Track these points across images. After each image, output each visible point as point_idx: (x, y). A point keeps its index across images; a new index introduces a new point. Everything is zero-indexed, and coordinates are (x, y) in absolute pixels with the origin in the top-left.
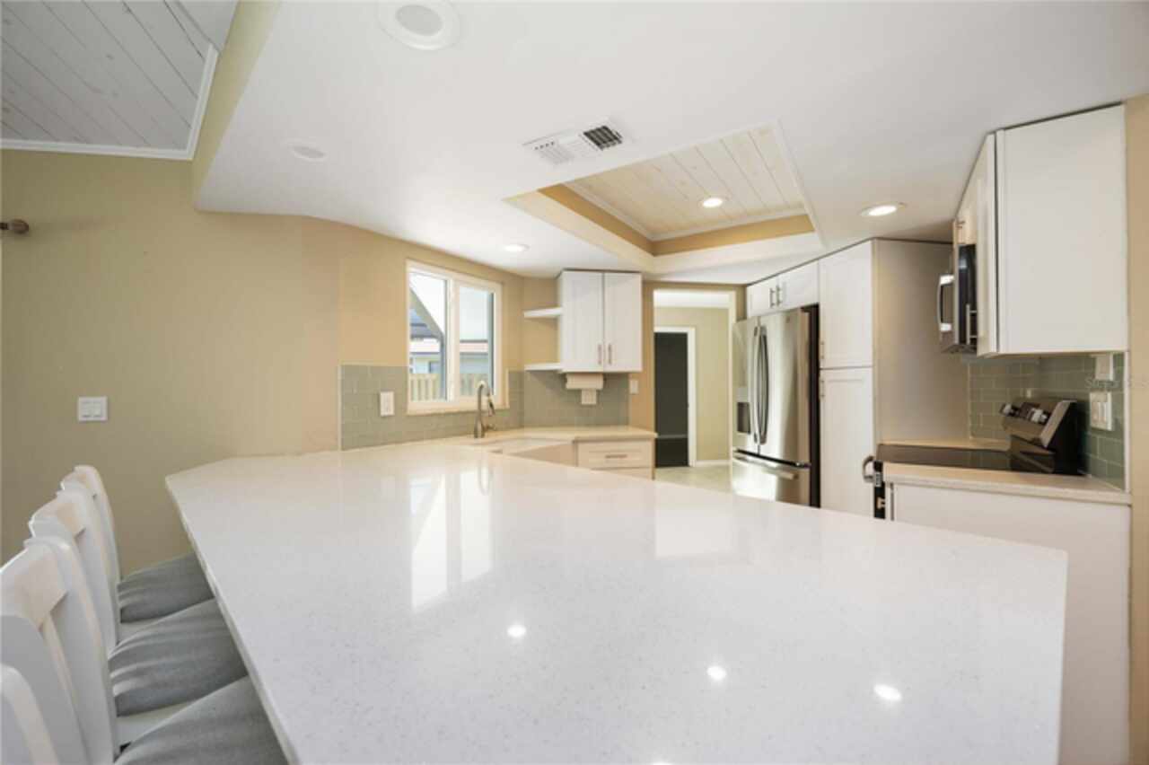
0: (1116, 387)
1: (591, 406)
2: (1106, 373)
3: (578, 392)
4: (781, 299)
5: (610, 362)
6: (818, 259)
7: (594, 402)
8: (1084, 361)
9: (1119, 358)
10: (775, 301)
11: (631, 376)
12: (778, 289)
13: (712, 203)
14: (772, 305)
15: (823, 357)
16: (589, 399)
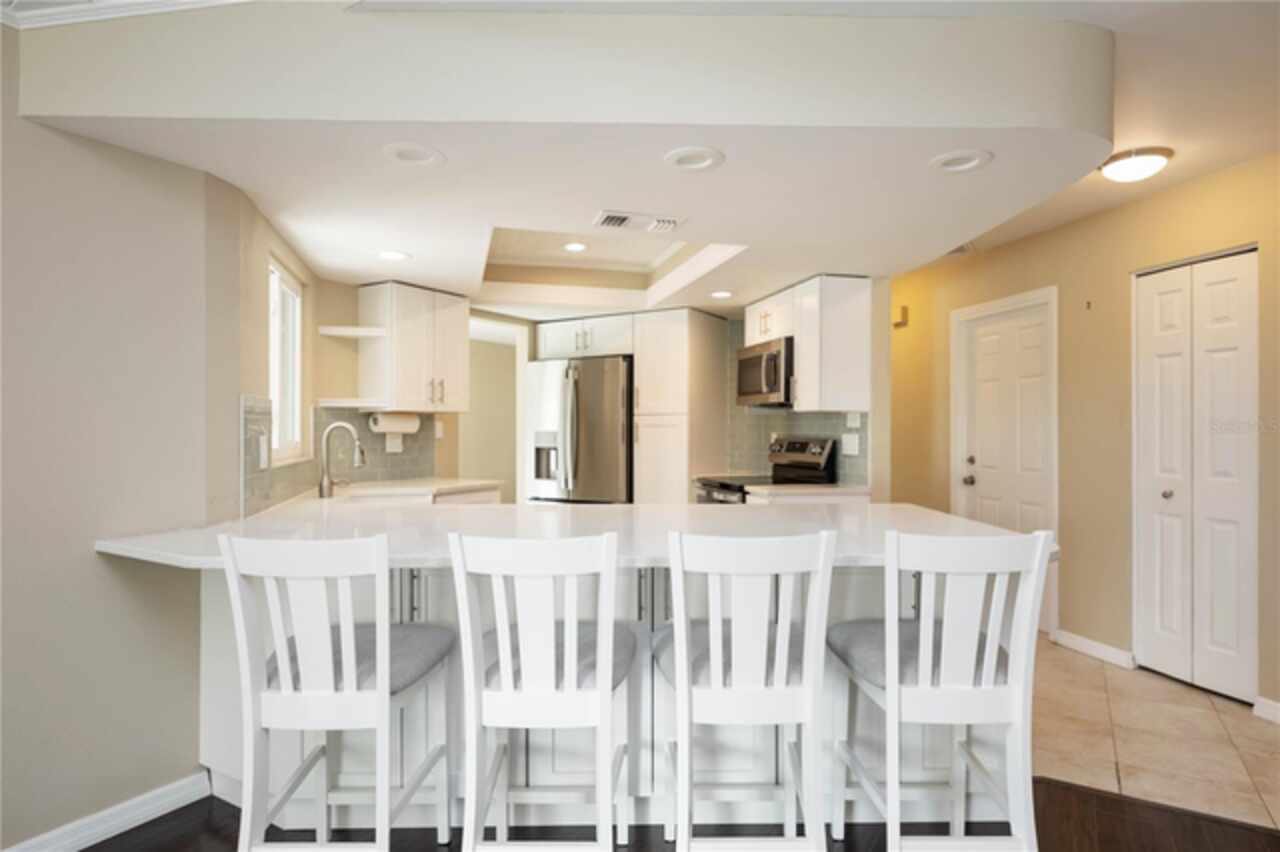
0: (861, 431)
1: (395, 454)
2: (854, 422)
3: (383, 436)
4: (589, 343)
5: (442, 399)
6: (633, 313)
7: (399, 449)
8: (839, 416)
9: (864, 416)
10: (580, 345)
11: (437, 416)
12: (585, 334)
13: (575, 247)
14: (577, 348)
15: (638, 404)
16: (394, 446)
